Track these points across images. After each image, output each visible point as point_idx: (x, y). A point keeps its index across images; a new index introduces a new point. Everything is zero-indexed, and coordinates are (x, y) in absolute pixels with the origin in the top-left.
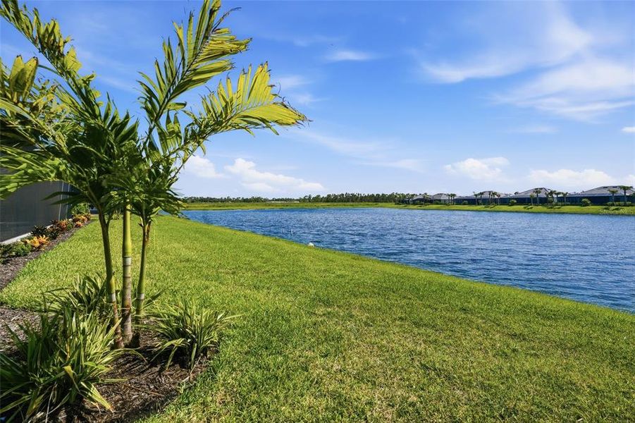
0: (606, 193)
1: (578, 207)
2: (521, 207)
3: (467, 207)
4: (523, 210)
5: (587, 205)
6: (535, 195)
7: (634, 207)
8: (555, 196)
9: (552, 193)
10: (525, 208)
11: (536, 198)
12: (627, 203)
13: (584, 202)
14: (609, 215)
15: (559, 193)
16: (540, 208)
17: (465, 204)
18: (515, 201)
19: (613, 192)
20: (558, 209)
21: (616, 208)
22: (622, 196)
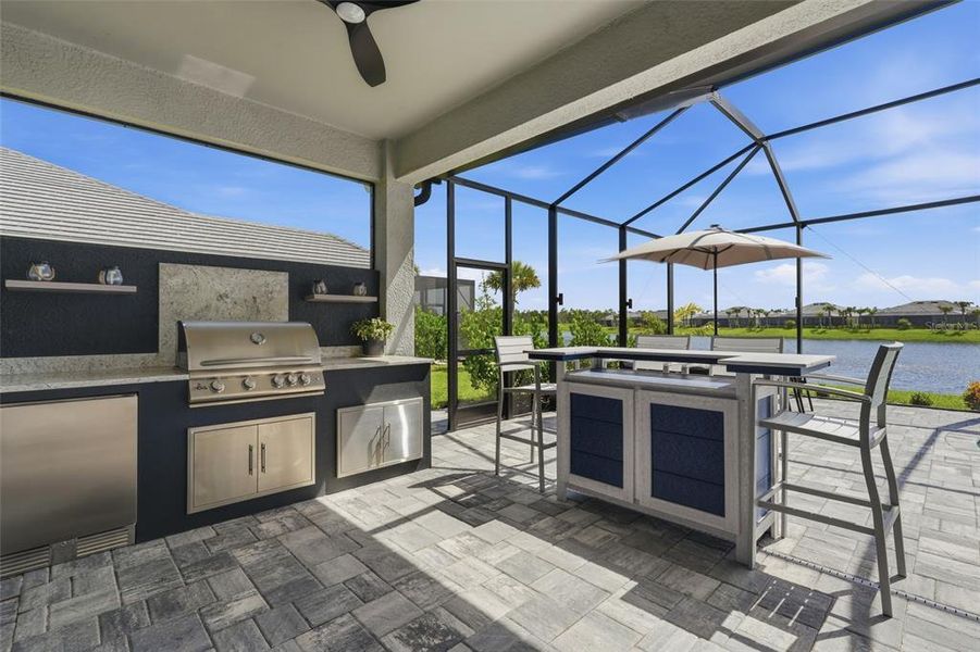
0: (934, 311)
1: (894, 330)
4: (811, 335)
5: (906, 327)
6: (826, 313)
7: (978, 332)
8: (855, 315)
9: (849, 310)
10: (812, 332)
11: (827, 318)
12: (968, 325)
13: (901, 324)
14: (947, 342)
15: (860, 311)
16: (833, 332)
18: (794, 322)
19: (946, 310)
20: (862, 333)
21: (953, 332)
22: (959, 316)
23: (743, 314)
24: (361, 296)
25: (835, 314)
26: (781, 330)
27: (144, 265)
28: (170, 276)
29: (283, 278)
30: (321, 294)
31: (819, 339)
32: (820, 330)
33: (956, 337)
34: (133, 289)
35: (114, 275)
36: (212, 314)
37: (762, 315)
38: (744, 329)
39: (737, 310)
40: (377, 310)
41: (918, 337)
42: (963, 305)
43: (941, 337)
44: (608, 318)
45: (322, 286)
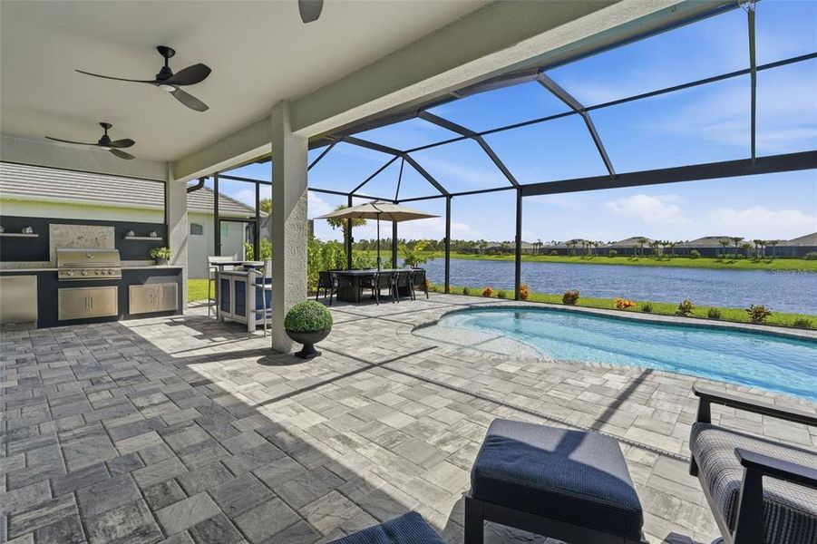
0: (716, 244)
1: (688, 259)
2: (624, 259)
3: (558, 258)
4: (628, 262)
5: (696, 257)
6: (639, 245)
8: (661, 246)
9: (657, 243)
10: (629, 260)
11: (640, 249)
12: (739, 255)
13: (693, 254)
14: (722, 269)
15: (664, 244)
16: (645, 260)
17: (554, 255)
18: (616, 252)
19: (724, 244)
20: (665, 261)
21: (728, 260)
22: (733, 248)
23: (579, 245)
24: (154, 237)
25: (646, 246)
26: (606, 258)
27: (42, 225)
28: (55, 229)
29: (112, 229)
30: (131, 236)
31: (634, 266)
32: (634, 259)
33: (730, 265)
34: (37, 236)
35: (29, 230)
36: (75, 245)
37: (593, 246)
38: (579, 257)
39: (574, 242)
40: (166, 244)
41: (702, 264)
42: (737, 240)
43: (720, 264)
44: (477, 247)
45: (132, 233)
